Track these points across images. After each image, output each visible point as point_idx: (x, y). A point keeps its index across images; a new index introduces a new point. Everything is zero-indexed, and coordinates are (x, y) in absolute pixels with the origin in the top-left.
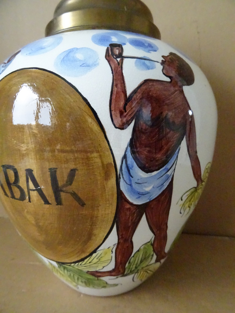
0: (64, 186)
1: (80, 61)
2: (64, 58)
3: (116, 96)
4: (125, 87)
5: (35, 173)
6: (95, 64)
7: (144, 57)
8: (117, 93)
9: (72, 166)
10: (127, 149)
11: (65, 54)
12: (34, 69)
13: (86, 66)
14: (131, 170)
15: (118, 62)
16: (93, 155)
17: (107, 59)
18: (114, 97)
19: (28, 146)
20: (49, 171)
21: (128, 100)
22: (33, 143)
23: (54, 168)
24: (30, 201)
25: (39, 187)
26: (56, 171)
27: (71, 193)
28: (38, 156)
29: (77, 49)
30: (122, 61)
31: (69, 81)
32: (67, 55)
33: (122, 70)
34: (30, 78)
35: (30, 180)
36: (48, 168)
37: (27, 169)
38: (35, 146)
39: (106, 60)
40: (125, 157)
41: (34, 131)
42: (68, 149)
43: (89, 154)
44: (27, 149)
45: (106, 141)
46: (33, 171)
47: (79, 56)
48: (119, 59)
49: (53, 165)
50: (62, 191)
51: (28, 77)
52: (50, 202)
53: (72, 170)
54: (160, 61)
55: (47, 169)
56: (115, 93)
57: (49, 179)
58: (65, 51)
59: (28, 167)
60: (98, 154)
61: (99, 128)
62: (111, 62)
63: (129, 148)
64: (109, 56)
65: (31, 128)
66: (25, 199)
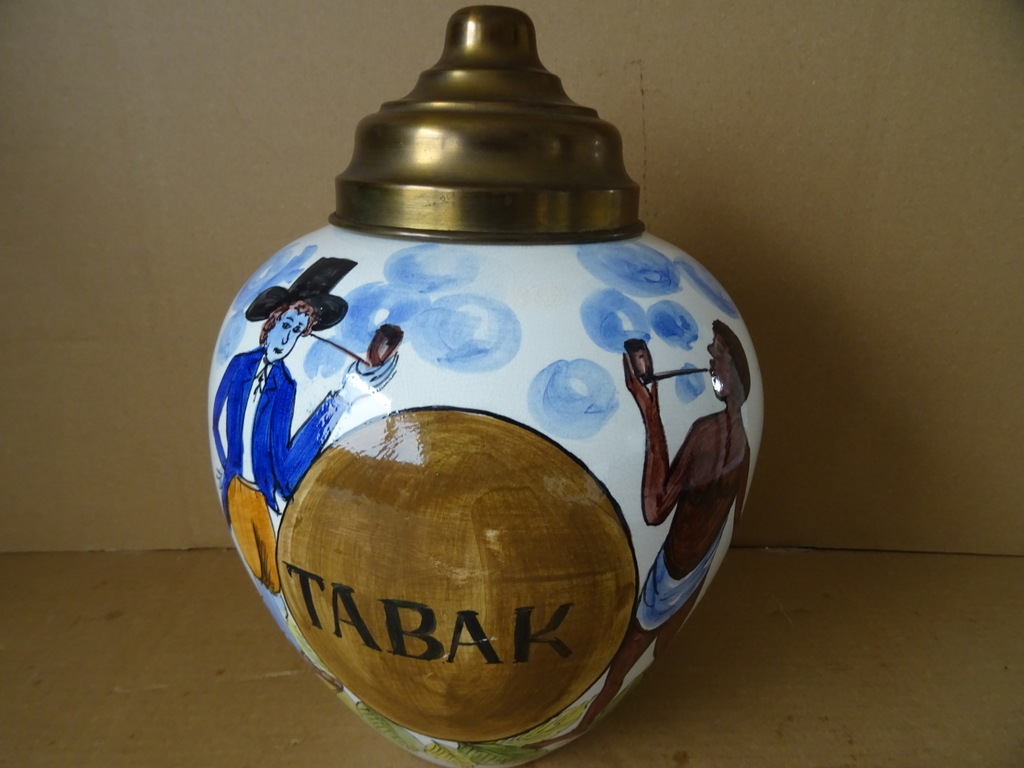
0: (542, 632)
1: (582, 399)
2: (546, 390)
3: (653, 470)
4: (666, 447)
5: (482, 619)
6: (612, 407)
7: (686, 364)
8: (655, 463)
9: (564, 600)
10: (659, 553)
11: (545, 379)
12: (480, 415)
13: (597, 411)
14: (658, 585)
15: (650, 394)
16: (604, 577)
17: (630, 390)
18: (649, 471)
19: (471, 574)
20: (515, 613)
21: (671, 471)
22: (485, 568)
23: (528, 608)
24: (450, 659)
25: (485, 637)
26: (530, 612)
27: (551, 642)
28: (495, 591)
29: (568, 364)
30: (655, 387)
31: (569, 449)
32: (552, 382)
33: (658, 411)
34: (475, 437)
35: (464, 629)
36: (514, 608)
37: (463, 611)
38: (491, 574)
39: (629, 393)
40: (654, 568)
41: (491, 547)
42: (561, 573)
43: (598, 577)
44: (470, 578)
45: (630, 551)
46: (477, 614)
47: (578, 386)
48: (649, 386)
49: (526, 603)
50: (534, 641)
51: (470, 433)
52: (501, 660)
53: (562, 606)
54: (708, 367)
55: (513, 610)
56: (650, 463)
57: (512, 627)
58: (543, 371)
59: (467, 608)
60: (614, 573)
61: (622, 532)
62: (638, 395)
63: (663, 551)
64: (631, 380)
65: (486, 542)
66: (439, 658)
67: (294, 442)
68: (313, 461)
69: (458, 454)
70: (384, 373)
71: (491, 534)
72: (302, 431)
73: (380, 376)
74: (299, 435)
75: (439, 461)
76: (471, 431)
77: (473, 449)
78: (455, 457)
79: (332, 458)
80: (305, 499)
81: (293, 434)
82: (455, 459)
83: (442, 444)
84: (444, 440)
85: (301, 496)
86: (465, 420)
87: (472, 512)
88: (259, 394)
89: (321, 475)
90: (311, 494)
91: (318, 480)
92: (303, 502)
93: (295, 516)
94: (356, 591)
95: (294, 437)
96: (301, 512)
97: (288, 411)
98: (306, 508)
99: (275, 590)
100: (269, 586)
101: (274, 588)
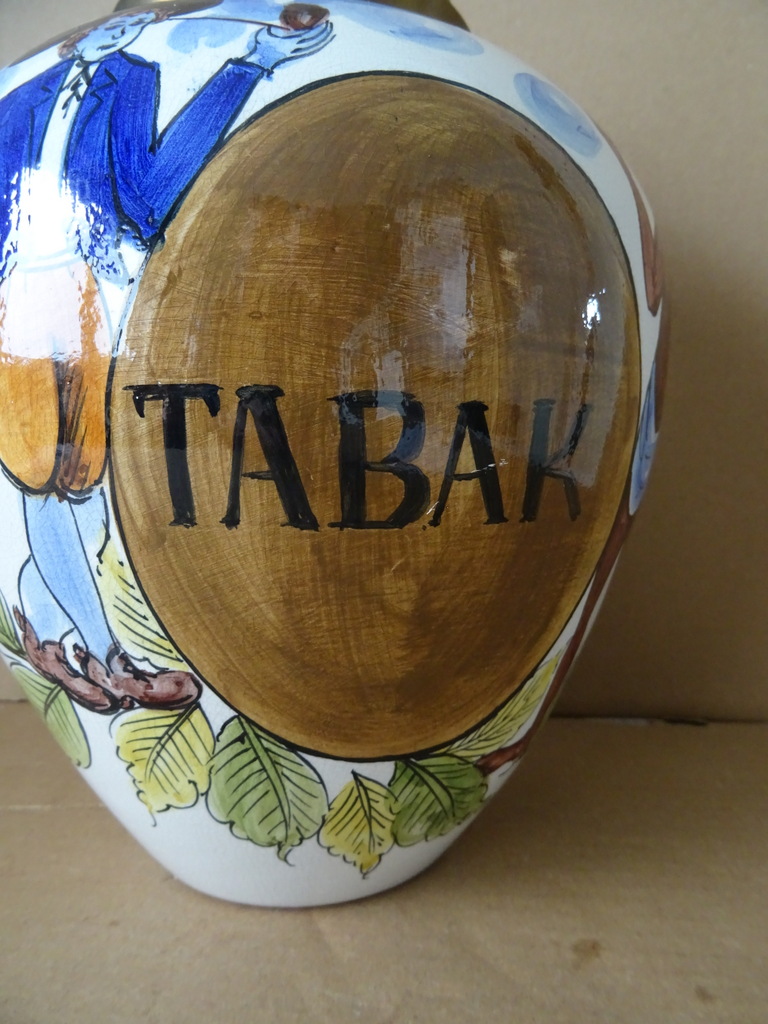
0: (559, 455)
5: (492, 417)
19: (482, 327)
20: (534, 410)
22: (501, 318)
23: (548, 401)
24: (435, 522)
25: (494, 463)
26: (550, 410)
27: (566, 479)
28: (512, 362)
35: (467, 441)
36: (533, 399)
37: (469, 403)
38: (507, 330)
44: (479, 336)
46: (486, 408)
49: (547, 391)
50: (549, 473)
52: (506, 513)
55: (532, 403)
57: (528, 438)
59: (473, 397)
65: (502, 271)
66: (418, 518)
67: (166, 140)
68: (209, 158)
69: (452, 131)
70: (317, 36)
71: (507, 257)
72: (182, 118)
73: (312, 38)
74: (175, 126)
75: (428, 137)
76: (464, 106)
77: (471, 128)
78: (449, 134)
79: (245, 145)
80: (191, 230)
81: (161, 125)
82: (449, 137)
83: (428, 116)
84: (427, 110)
85: (180, 231)
86: (452, 93)
87: (481, 217)
88: (74, 105)
89: (225, 176)
90: (205, 214)
91: (218, 187)
92: (186, 238)
93: (166, 270)
94: (287, 391)
95: (165, 131)
96: (179, 259)
97: (147, 100)
98: (193, 244)
99: (87, 485)
100: (71, 484)
101: (85, 480)
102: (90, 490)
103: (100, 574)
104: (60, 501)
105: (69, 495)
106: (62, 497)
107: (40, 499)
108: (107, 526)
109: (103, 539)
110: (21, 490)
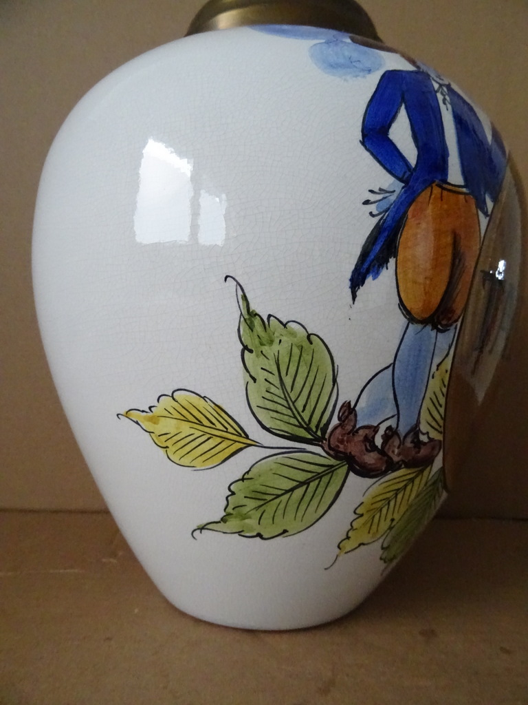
99: (450, 322)
100: (443, 320)
101: (450, 319)
102: (451, 325)
103: (433, 378)
104: (432, 330)
105: (439, 326)
106: (434, 327)
107: (419, 326)
108: (450, 347)
109: (445, 355)
110: (408, 319)
